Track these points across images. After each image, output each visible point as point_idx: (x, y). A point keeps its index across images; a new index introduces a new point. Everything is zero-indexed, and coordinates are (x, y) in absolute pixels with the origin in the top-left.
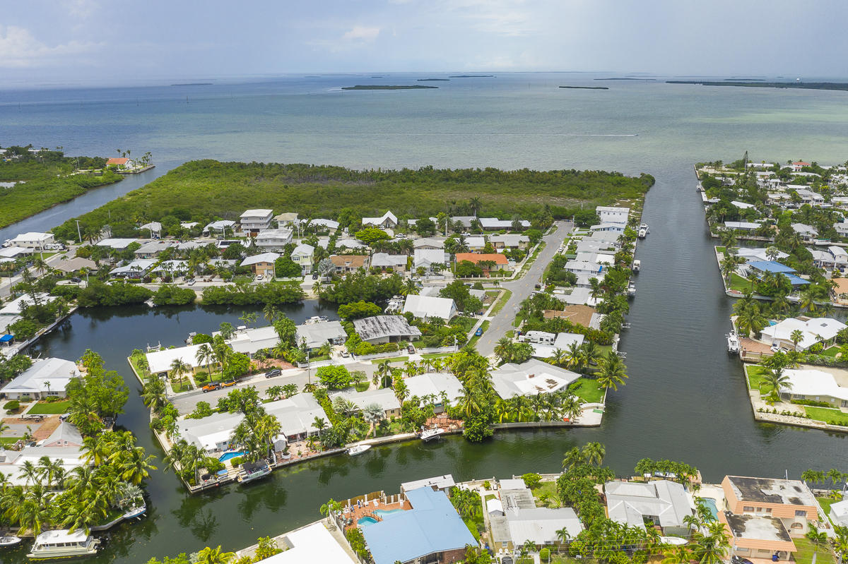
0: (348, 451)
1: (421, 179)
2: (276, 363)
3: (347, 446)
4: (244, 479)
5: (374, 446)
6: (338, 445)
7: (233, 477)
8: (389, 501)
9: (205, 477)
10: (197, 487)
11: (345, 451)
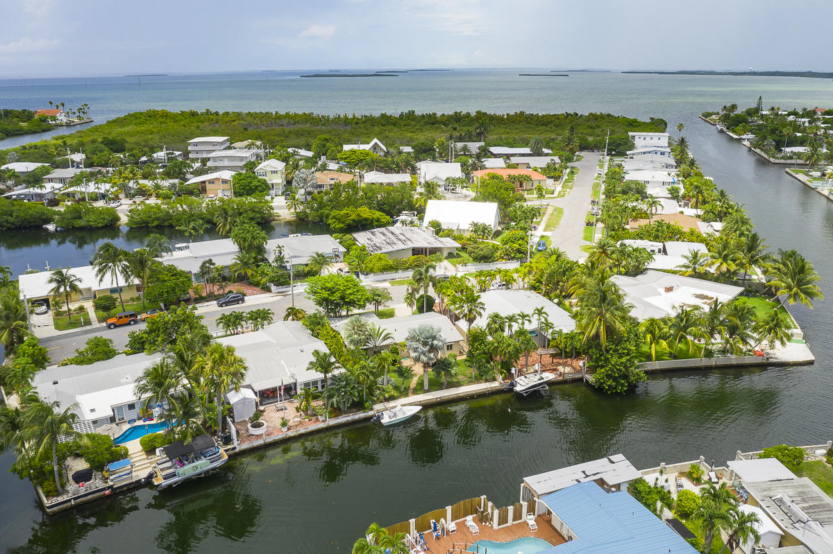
0: (379, 417)
1: (402, 123)
2: (234, 288)
3: (378, 407)
4: (166, 478)
5: (426, 406)
6: (359, 405)
7: (142, 474)
8: (503, 520)
9: (81, 477)
10: (60, 499)
11: (371, 417)
